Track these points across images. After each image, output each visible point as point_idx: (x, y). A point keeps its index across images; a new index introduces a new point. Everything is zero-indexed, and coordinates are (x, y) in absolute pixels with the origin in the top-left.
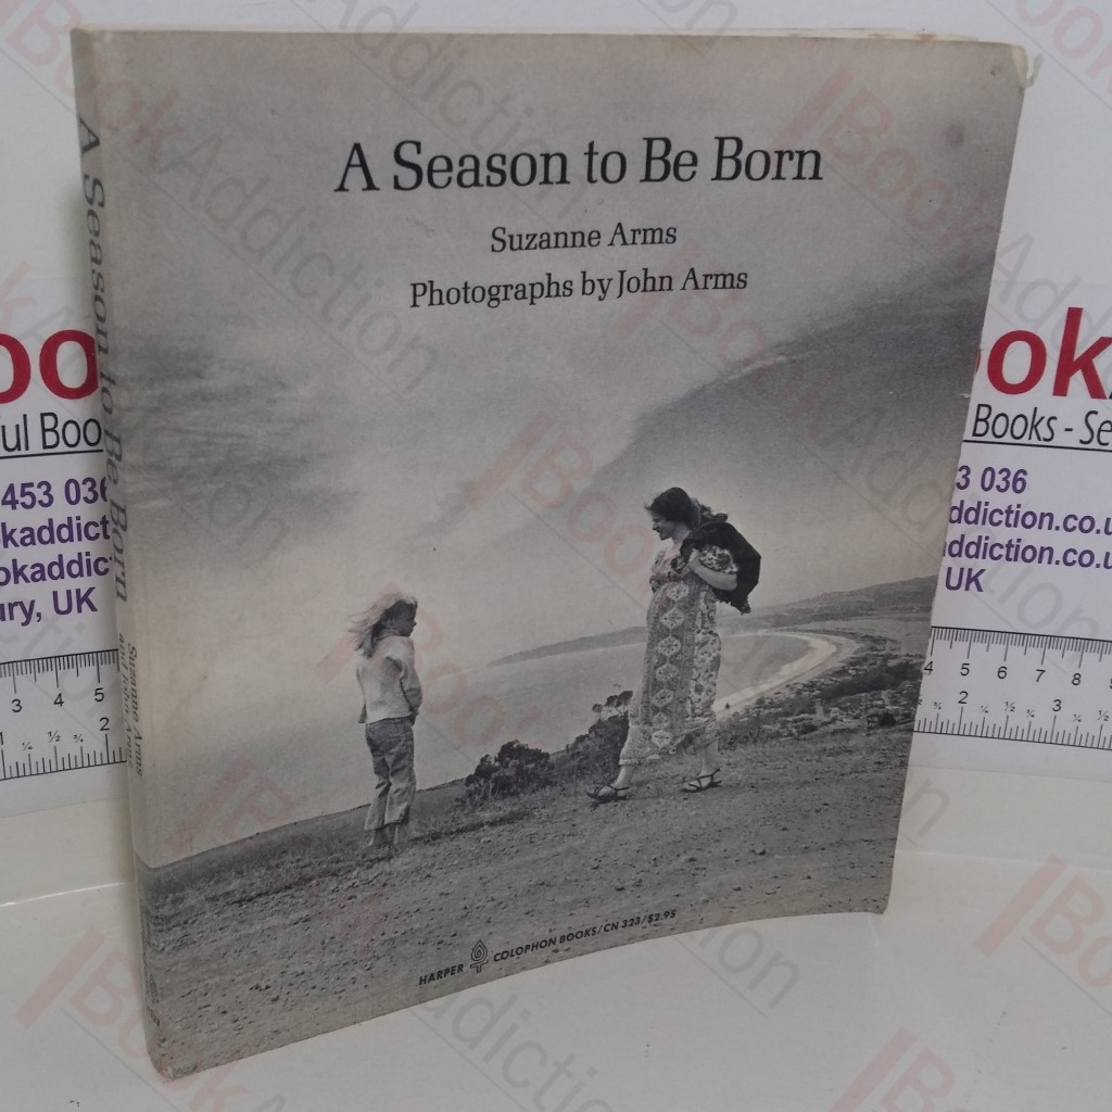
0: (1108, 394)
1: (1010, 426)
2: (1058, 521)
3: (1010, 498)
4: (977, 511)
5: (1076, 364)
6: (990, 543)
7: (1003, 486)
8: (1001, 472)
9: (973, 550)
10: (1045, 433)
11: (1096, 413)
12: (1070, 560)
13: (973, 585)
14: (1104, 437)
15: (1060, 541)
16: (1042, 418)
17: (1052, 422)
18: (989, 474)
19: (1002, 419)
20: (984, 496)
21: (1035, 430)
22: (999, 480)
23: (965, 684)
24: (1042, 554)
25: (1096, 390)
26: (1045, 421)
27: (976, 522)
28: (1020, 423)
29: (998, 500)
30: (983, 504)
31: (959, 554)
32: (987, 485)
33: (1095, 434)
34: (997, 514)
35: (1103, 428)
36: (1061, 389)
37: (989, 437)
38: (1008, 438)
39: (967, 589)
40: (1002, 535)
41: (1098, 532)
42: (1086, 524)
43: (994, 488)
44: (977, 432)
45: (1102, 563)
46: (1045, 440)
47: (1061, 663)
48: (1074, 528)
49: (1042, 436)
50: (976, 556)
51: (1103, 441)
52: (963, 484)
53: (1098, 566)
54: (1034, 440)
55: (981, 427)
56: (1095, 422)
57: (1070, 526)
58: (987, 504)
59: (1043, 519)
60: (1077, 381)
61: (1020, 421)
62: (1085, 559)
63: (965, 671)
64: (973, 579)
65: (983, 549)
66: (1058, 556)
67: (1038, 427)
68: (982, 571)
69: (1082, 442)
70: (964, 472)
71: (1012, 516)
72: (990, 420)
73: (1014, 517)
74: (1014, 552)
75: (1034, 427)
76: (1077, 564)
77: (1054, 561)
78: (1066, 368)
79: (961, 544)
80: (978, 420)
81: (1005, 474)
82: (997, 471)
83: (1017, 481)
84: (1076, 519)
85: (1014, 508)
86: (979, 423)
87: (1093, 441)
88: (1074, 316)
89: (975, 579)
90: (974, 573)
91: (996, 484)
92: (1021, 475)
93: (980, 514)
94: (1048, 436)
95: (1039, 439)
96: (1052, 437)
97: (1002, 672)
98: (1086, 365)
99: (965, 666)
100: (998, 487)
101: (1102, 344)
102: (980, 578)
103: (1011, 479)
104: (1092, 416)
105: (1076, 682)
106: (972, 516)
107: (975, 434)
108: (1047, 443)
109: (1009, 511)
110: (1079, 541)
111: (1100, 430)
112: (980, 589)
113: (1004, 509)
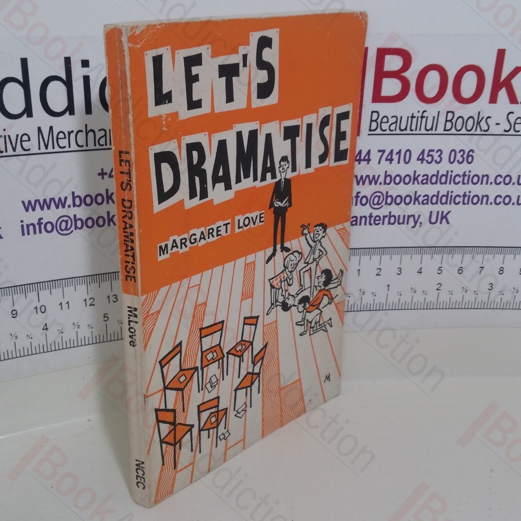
0: (519, 102)
1: (465, 123)
2: (491, 179)
3: (465, 167)
4: (446, 176)
5: (502, 84)
6: (454, 195)
7: (461, 161)
8: (460, 152)
9: (444, 200)
10: (484, 127)
11: (512, 113)
12: (498, 201)
13: (444, 221)
14: (518, 127)
15: (492, 191)
16: (483, 118)
17: (488, 120)
18: (453, 153)
19: (460, 120)
20: (450, 167)
21: (478, 127)
22: (459, 157)
23: (440, 279)
24: (482, 199)
25: (513, 99)
26: (484, 119)
27: (445, 183)
28: (470, 122)
29: (458, 169)
30: (450, 172)
31: (436, 203)
32: (452, 160)
33: (513, 126)
34: (457, 177)
35: (517, 122)
36: (493, 99)
37: (453, 131)
38: (464, 131)
39: (441, 223)
40: (459, 189)
41: (514, 184)
42: (507, 180)
43: (456, 162)
44: (446, 129)
45: (515, 202)
46: (484, 131)
47: (493, 262)
48: (500, 182)
49: (483, 129)
50: (446, 203)
51: (517, 130)
52: (438, 161)
53: (513, 204)
54: (479, 132)
55: (449, 125)
56: (512, 118)
57: (498, 182)
58: (452, 171)
59: (482, 179)
60: (503, 94)
61: (471, 121)
62: (506, 200)
63: (440, 272)
64: (444, 217)
65: (450, 199)
66: (491, 200)
67: (481, 123)
68: (449, 212)
69: (505, 131)
70: (439, 153)
71: (466, 178)
72: (454, 121)
73: (467, 178)
74: (467, 199)
75: (478, 123)
76: (502, 204)
77: (489, 203)
78: (497, 86)
79: (437, 197)
80: (447, 121)
81: (462, 153)
82: (458, 151)
83: (468, 157)
84: (501, 177)
85: (467, 173)
86: (448, 123)
87: (511, 130)
88: (501, 54)
89: (445, 217)
90: (444, 214)
91: (457, 159)
92: (471, 153)
93: (448, 178)
94: (486, 129)
95: (481, 131)
96: (488, 129)
97: (460, 271)
98: (508, 84)
99: (440, 269)
100: (458, 161)
101: (516, 71)
102: (448, 216)
103: (465, 156)
104: (511, 115)
105: (501, 272)
106: (443, 179)
107: (445, 130)
108: (486, 133)
109: (464, 175)
110: (503, 190)
111: (515, 123)
112: (448, 223)
113: (461, 174)
